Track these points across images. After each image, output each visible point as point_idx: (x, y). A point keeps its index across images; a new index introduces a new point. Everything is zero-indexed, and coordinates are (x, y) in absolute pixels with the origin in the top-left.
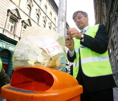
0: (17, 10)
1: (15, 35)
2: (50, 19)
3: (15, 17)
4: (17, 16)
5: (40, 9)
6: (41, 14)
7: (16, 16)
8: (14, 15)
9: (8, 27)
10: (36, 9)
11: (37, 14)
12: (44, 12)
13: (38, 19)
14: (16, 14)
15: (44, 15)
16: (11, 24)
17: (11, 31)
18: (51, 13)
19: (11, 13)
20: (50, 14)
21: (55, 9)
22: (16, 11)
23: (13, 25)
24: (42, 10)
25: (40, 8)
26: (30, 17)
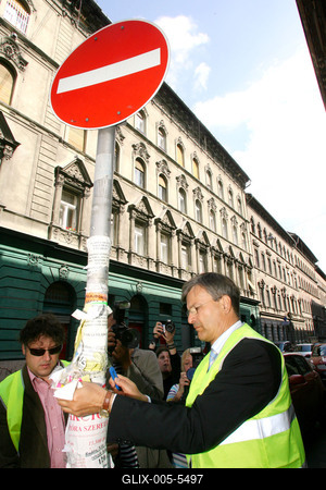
0: (79, 163)
1: (80, 237)
2: (178, 166)
3: (76, 184)
4: (83, 180)
5: (145, 143)
6: (148, 156)
7: (77, 181)
8: (74, 179)
9: (61, 216)
10: (134, 146)
11: (138, 160)
12: (156, 148)
13: (143, 174)
14: (79, 176)
15: (160, 158)
16: (68, 206)
17: (69, 225)
18: (179, 146)
19: (66, 175)
20: (178, 149)
21: (191, 131)
22: (76, 167)
23: (74, 207)
24: (150, 143)
25: (145, 139)
26: (117, 175)
